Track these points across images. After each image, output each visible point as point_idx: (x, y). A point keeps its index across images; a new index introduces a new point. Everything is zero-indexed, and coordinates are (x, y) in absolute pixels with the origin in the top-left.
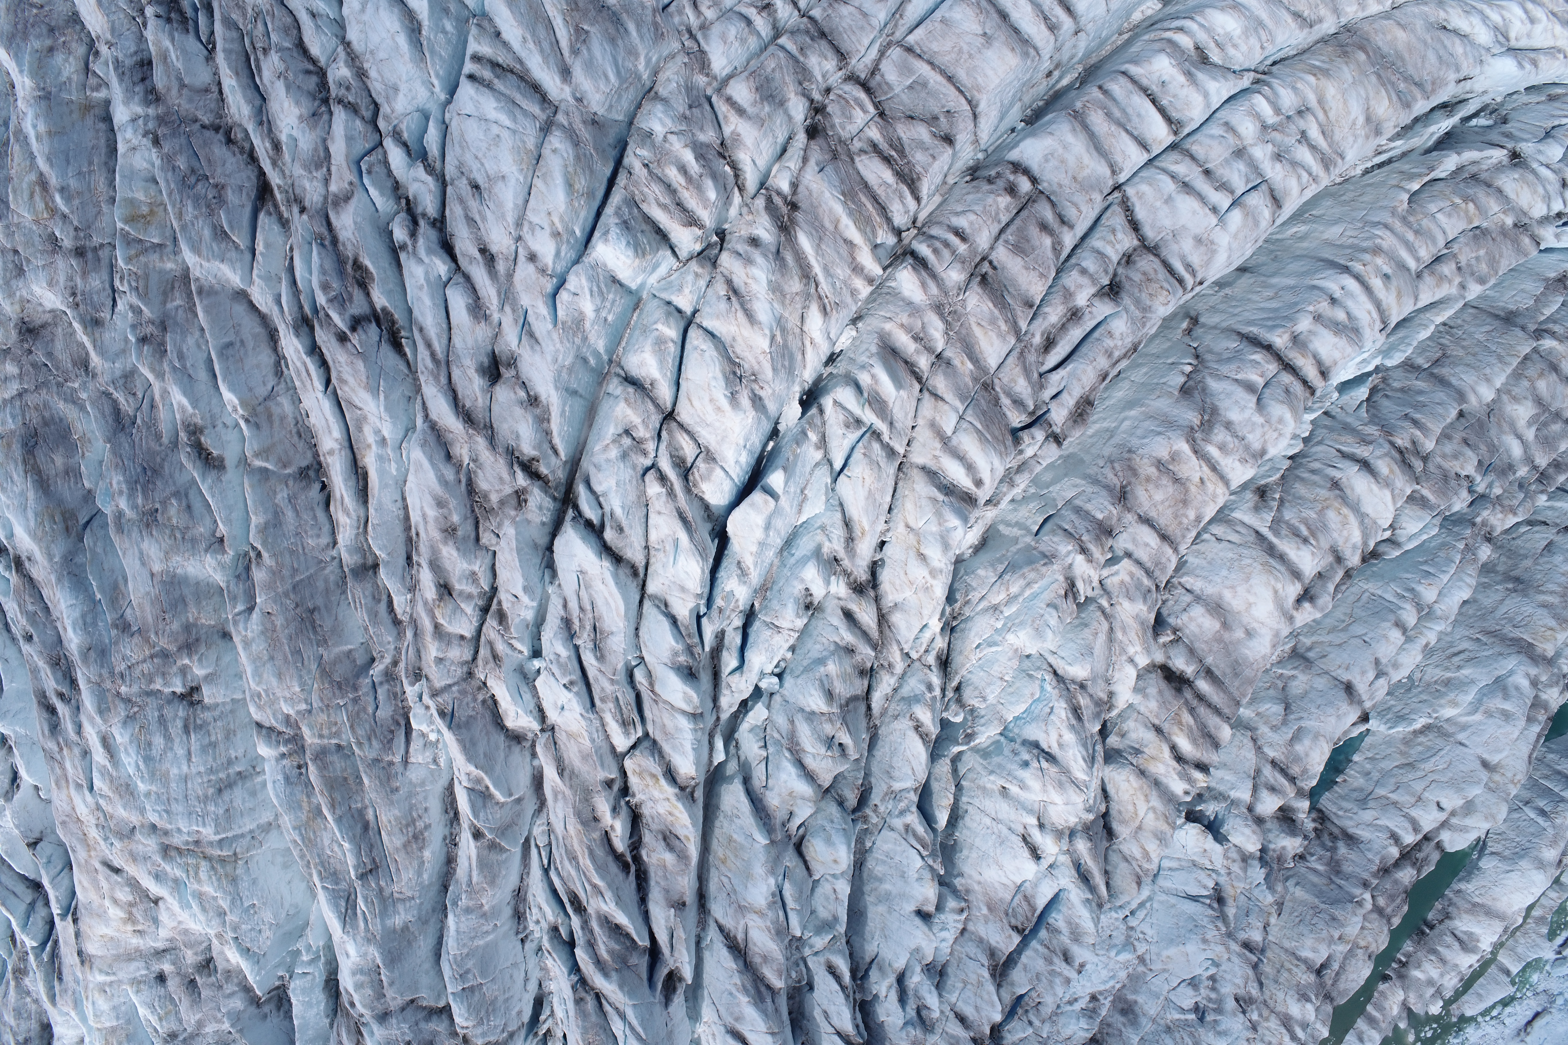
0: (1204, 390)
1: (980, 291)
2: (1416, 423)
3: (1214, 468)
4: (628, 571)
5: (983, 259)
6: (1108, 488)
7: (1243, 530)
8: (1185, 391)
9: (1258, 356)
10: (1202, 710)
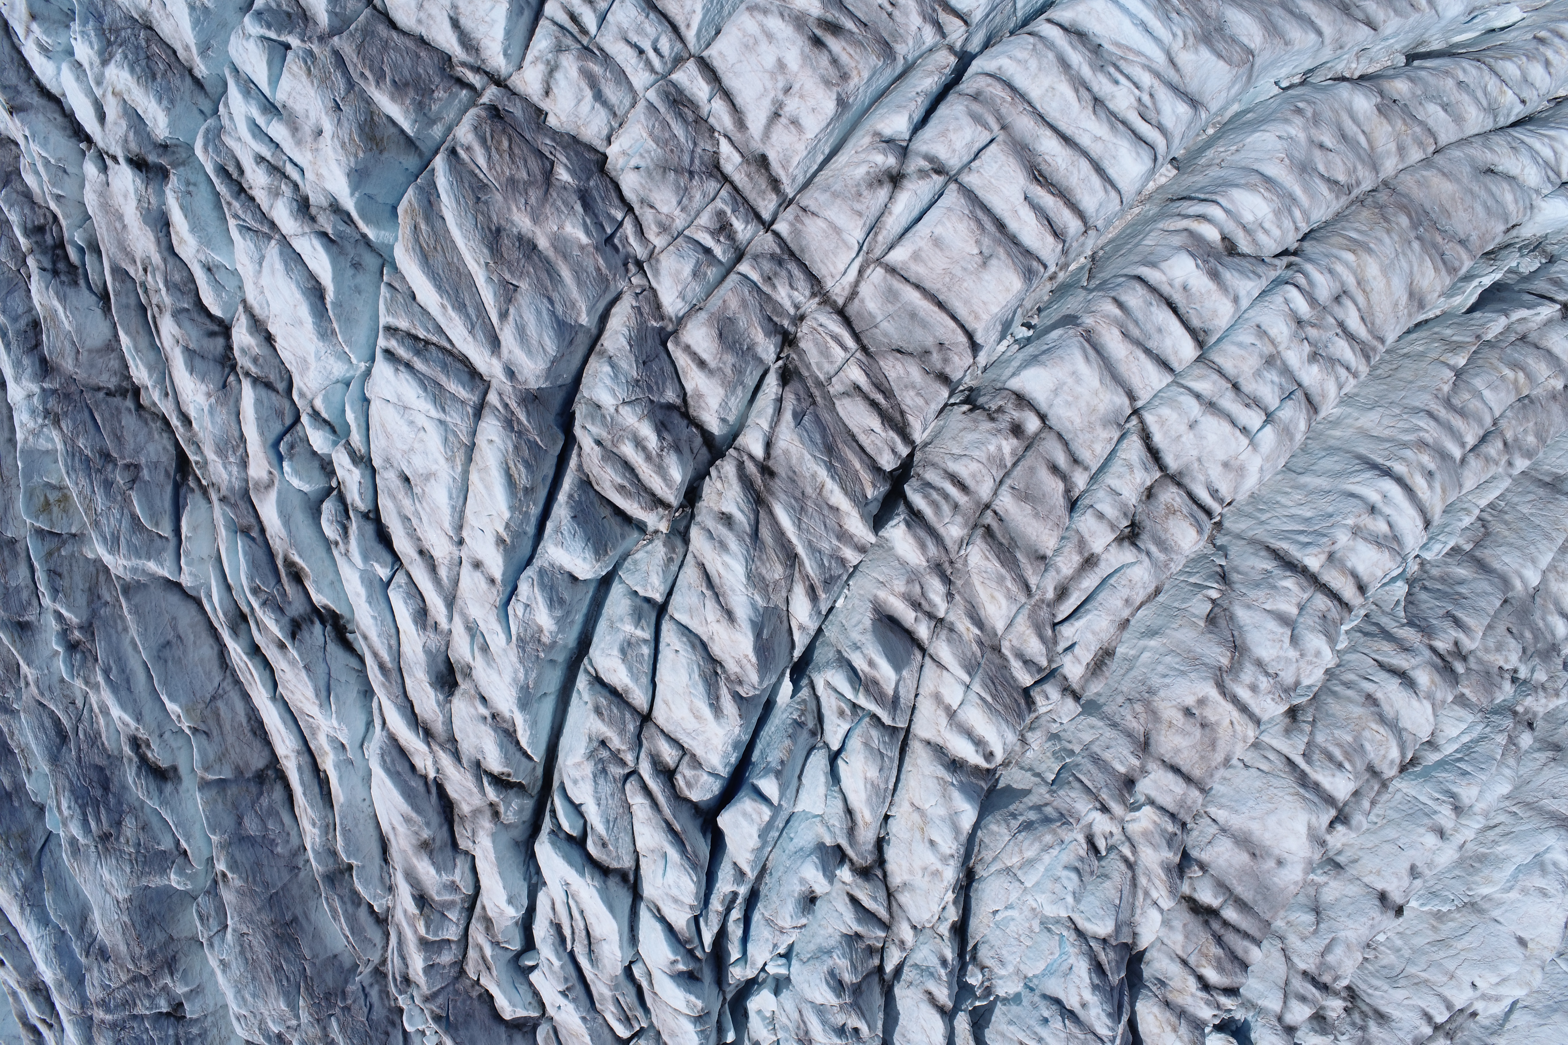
0: (1232, 618)
1: (984, 546)
2: (1458, 623)
3: (1244, 709)
4: (617, 879)
5: (987, 506)
6: (1129, 735)
7: (1272, 756)
8: (1211, 620)
9: (1290, 583)
10: (1231, 938)
